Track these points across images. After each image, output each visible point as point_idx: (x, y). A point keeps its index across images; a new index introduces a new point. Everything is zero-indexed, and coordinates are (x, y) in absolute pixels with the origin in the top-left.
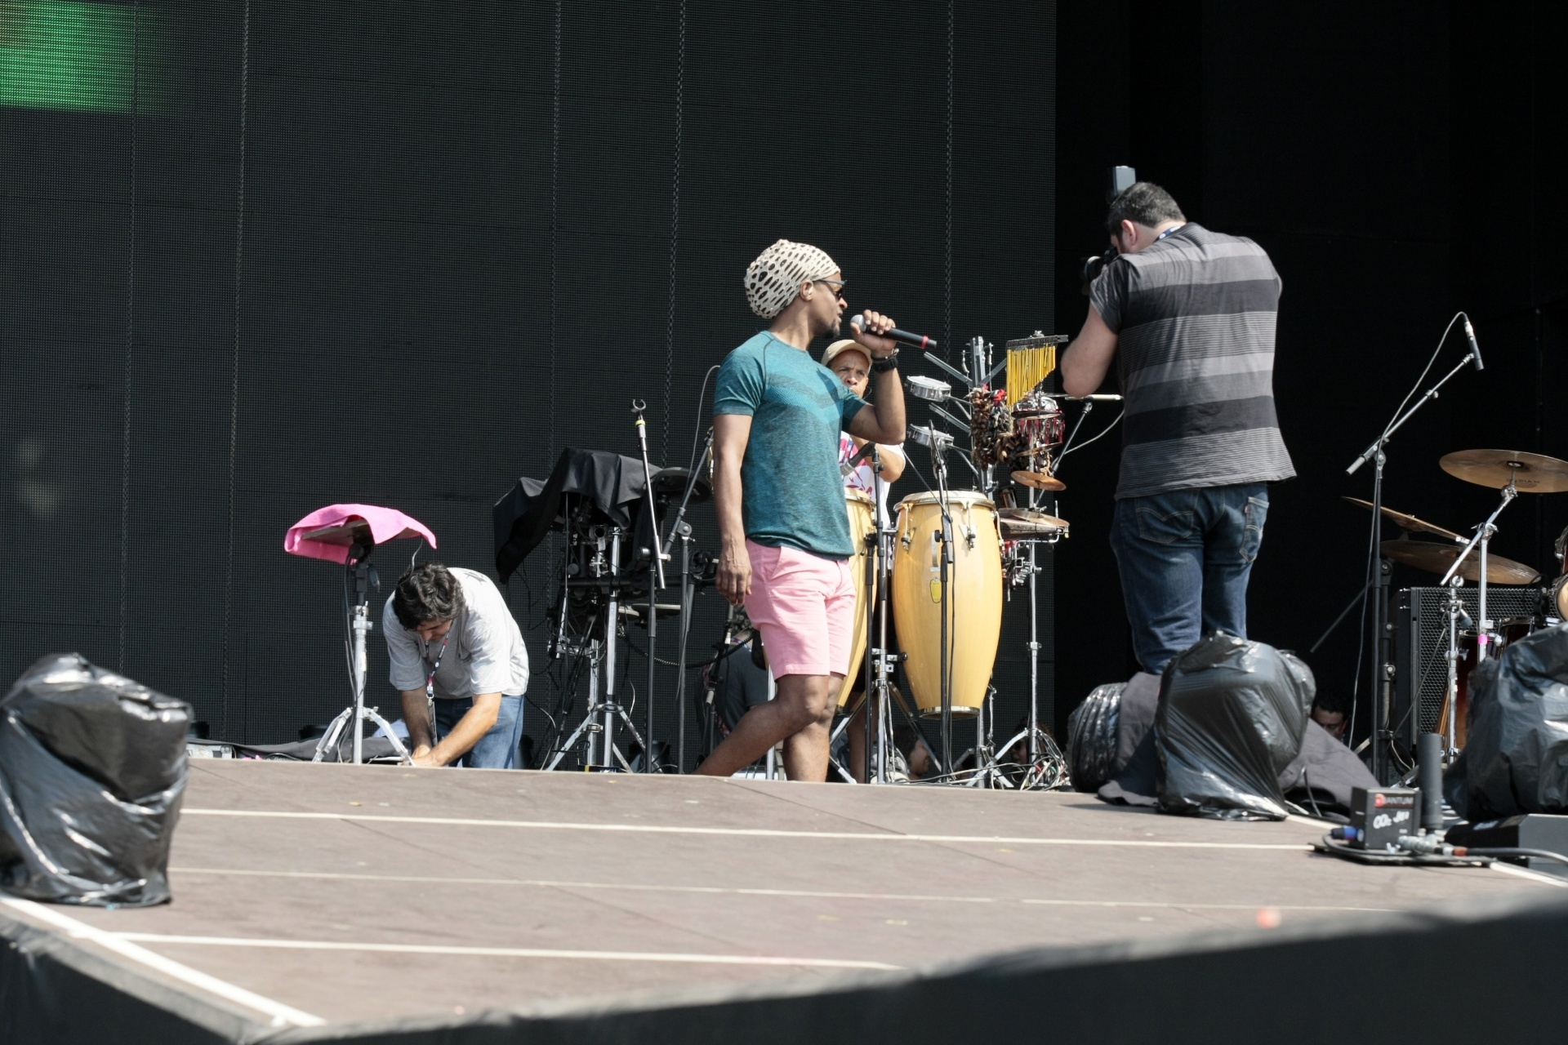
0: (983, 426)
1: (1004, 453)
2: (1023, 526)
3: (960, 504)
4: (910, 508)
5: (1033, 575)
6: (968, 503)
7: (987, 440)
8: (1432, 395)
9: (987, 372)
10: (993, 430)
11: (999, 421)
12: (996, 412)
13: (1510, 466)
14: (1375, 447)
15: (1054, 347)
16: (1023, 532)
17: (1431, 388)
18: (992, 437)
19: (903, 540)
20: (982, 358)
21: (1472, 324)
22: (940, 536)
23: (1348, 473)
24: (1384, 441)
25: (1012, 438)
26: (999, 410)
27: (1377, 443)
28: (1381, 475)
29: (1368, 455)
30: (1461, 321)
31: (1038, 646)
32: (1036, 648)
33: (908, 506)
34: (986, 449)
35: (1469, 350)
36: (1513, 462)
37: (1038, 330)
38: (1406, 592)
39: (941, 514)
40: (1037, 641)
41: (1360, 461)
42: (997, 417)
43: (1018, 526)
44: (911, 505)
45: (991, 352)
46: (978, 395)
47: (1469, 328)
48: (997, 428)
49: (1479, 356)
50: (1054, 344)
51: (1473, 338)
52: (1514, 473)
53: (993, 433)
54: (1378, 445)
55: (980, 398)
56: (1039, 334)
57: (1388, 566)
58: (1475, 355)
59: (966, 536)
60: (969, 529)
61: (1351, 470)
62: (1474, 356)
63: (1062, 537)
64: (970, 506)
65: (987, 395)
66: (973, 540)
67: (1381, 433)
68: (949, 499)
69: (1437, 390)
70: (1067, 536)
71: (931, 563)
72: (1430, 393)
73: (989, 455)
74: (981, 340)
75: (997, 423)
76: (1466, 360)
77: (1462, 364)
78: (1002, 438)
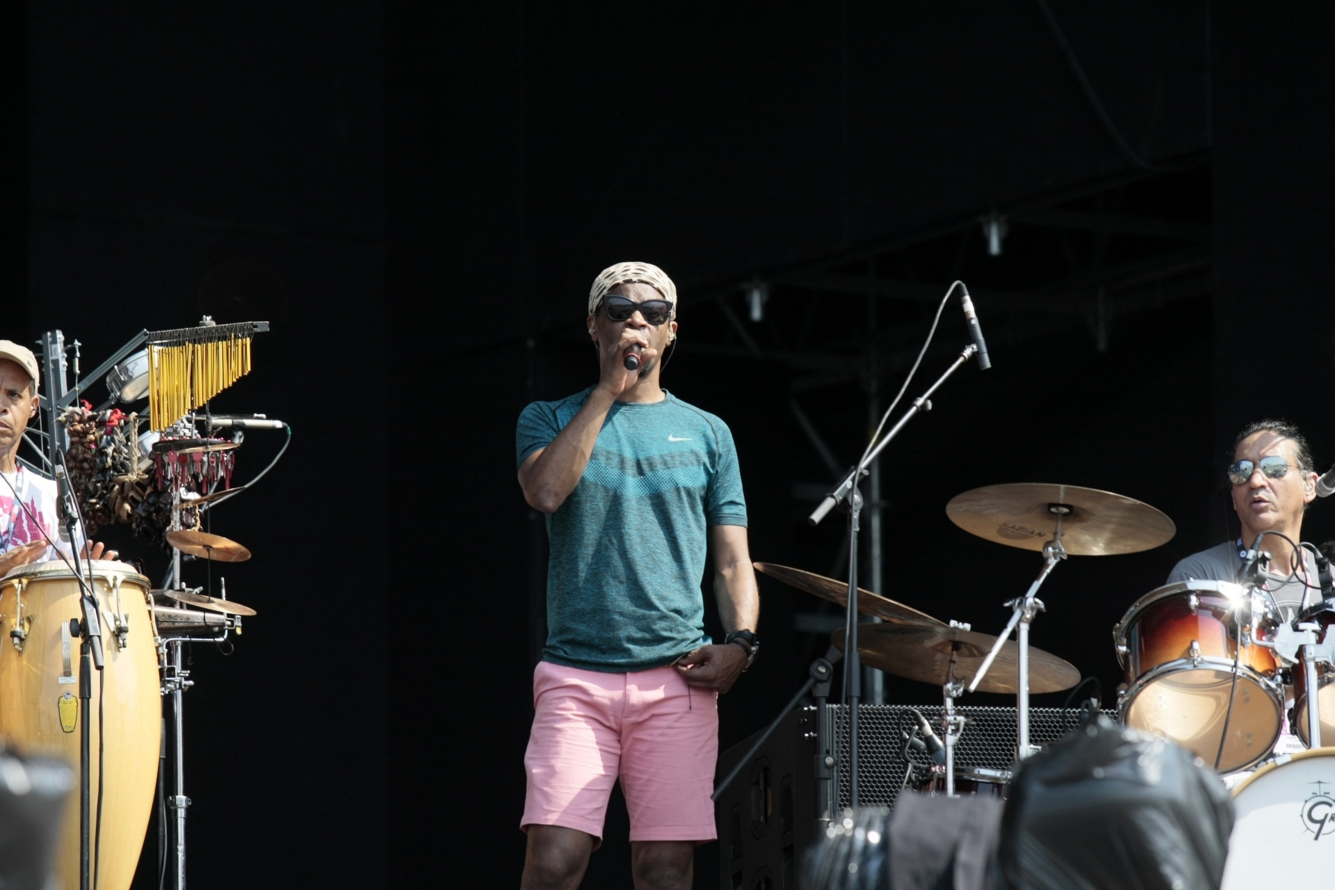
0: (86, 465)
1: (127, 507)
2: (177, 616)
3: (103, 580)
4: (24, 586)
5: (179, 693)
6: (115, 578)
7: (96, 487)
8: (924, 405)
9: (70, 385)
10: (104, 470)
11: (113, 458)
12: (108, 444)
13: (1053, 513)
14: (848, 483)
15: (248, 339)
16: (177, 624)
17: (921, 395)
18: (104, 481)
19: (13, 634)
20: (63, 364)
21: (973, 300)
22: (80, 629)
23: (813, 521)
24: (861, 474)
25: (138, 483)
26: (113, 440)
27: (850, 477)
28: (857, 525)
29: (840, 494)
30: (958, 294)
31: (186, 801)
32: (184, 805)
33: (20, 582)
34: (94, 501)
35: (971, 340)
36: (1057, 505)
37: (207, 315)
38: (814, 711)
39: (79, 595)
40: (185, 794)
41: (827, 505)
42: (110, 450)
43: (170, 616)
44: (25, 581)
45: (78, 354)
46: (77, 418)
47: (969, 306)
48: (109, 468)
49: (984, 349)
50: (249, 335)
51: (975, 322)
52: (1060, 523)
53: (104, 476)
54: (853, 480)
55: (80, 422)
56: (208, 321)
57: (827, 668)
58: (979, 346)
59: (113, 628)
60: (116, 620)
61: (817, 516)
62: (976, 349)
63: (232, 632)
64: (119, 583)
65: (91, 418)
66: (124, 635)
67: (857, 463)
68: (94, 573)
69: (930, 398)
70: (239, 631)
71: (61, 670)
72: (920, 402)
73: (99, 510)
74: (60, 336)
75: (109, 460)
76: (968, 352)
77: (961, 360)
78: (122, 484)
